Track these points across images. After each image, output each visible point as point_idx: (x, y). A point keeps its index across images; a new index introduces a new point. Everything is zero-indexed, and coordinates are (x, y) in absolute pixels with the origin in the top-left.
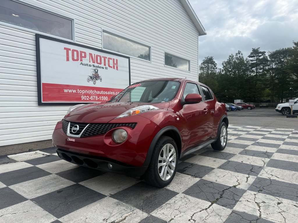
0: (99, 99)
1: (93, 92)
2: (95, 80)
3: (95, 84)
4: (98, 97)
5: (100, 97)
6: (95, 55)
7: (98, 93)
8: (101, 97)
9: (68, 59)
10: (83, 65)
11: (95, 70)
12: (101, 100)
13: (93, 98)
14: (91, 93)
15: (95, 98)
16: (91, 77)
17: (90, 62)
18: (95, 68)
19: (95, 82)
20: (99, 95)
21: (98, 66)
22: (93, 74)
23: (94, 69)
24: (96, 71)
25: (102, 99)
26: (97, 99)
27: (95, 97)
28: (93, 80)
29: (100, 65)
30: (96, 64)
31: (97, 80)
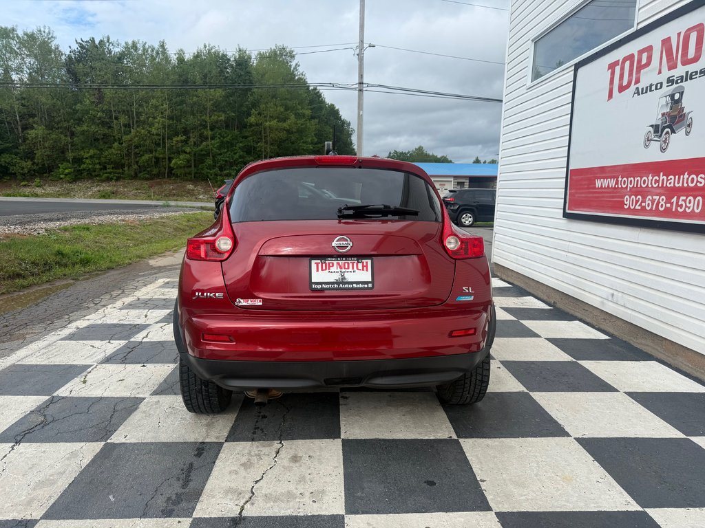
0: (668, 205)
1: (657, 181)
2: (667, 133)
3: (663, 150)
4: (669, 200)
5: (674, 200)
6: (679, 34)
7: (672, 181)
8: (678, 199)
9: (610, 96)
10: (639, 95)
11: (672, 96)
12: (676, 209)
13: (653, 205)
14: (650, 186)
15: (658, 202)
16: (656, 128)
17: (660, 72)
18: (675, 86)
19: (665, 142)
20: (672, 192)
21: (687, 72)
22: (663, 115)
23: (670, 93)
24: (677, 96)
25: (681, 206)
26: (662, 206)
27: (657, 197)
28: (660, 136)
29: (692, 68)
30: (680, 70)
31: (673, 132)
